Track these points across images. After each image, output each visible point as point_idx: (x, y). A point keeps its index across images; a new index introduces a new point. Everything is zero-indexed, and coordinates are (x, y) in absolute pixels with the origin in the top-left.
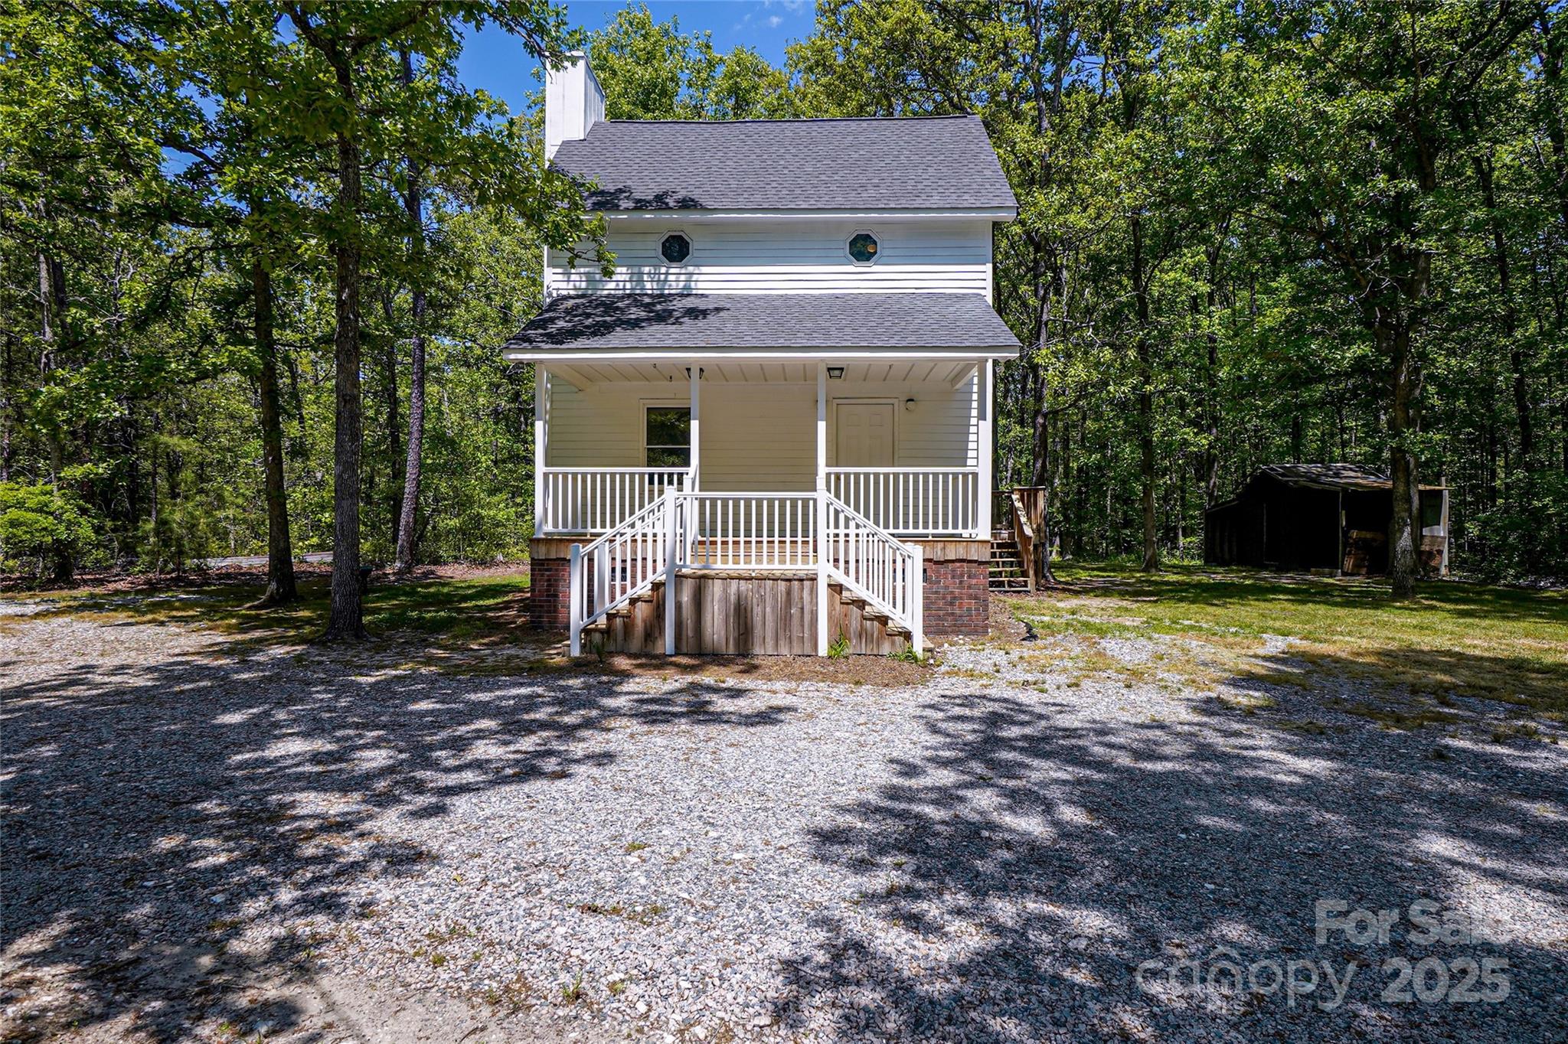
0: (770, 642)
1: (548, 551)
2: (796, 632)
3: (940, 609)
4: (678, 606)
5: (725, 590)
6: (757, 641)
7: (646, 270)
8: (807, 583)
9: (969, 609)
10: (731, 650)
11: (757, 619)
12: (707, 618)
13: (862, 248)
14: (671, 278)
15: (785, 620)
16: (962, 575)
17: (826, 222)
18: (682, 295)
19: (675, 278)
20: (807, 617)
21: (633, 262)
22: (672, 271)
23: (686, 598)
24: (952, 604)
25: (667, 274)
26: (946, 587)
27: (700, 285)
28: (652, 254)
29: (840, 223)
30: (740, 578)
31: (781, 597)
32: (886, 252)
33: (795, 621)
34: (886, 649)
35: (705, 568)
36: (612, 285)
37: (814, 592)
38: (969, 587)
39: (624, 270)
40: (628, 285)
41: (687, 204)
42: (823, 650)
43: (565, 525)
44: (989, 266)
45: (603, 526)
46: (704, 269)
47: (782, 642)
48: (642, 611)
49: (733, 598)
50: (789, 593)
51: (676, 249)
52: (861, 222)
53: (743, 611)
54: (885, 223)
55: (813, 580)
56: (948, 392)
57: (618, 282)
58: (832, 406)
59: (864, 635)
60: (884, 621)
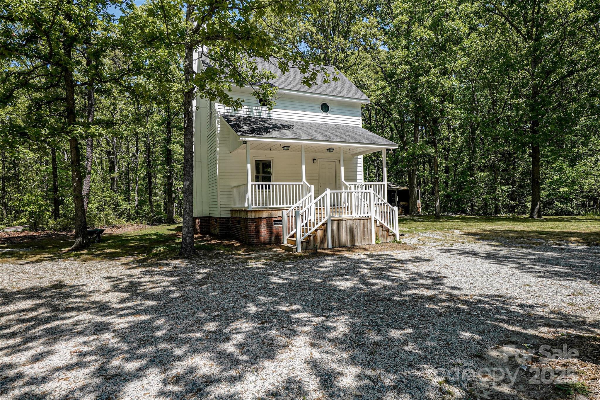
0: (359, 240)
1: (255, 215)
2: (366, 237)
4: (332, 231)
5: (346, 224)
6: (356, 241)
7: (254, 108)
8: (369, 220)
10: (349, 244)
11: (356, 233)
12: (341, 234)
13: (325, 108)
14: (263, 112)
15: (363, 233)
17: (314, 98)
18: (268, 119)
20: (369, 231)
22: (263, 109)
23: (335, 227)
25: (262, 110)
27: (274, 115)
28: (256, 102)
29: (318, 99)
30: (350, 220)
31: (362, 225)
32: (332, 110)
33: (366, 233)
34: (389, 240)
35: (340, 217)
37: (371, 222)
39: (246, 107)
40: (248, 113)
42: (374, 242)
43: (259, 205)
44: (361, 118)
45: (290, 204)
46: (275, 110)
47: (362, 241)
48: (320, 233)
49: (348, 227)
50: (364, 224)
52: (324, 99)
53: (352, 231)
54: (331, 100)
55: (370, 219)
56: (351, 158)
57: (244, 111)
58: (318, 161)
59: (383, 236)
60: (388, 231)
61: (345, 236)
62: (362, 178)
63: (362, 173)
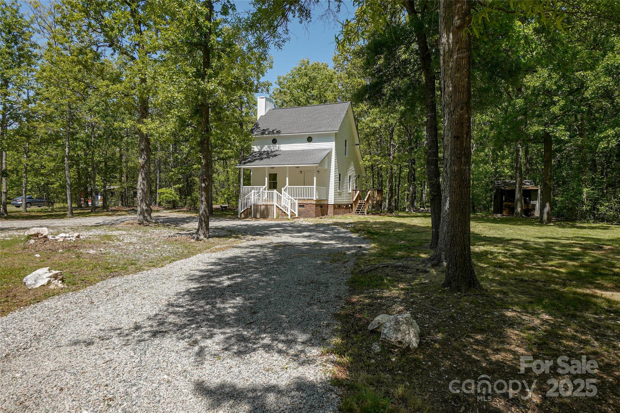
3: (307, 213)
4: (254, 210)
5: (261, 207)
9: (312, 213)
13: (310, 140)
16: (310, 206)
17: (302, 135)
18: (278, 151)
19: (276, 146)
21: (268, 144)
24: (309, 212)
26: (308, 208)
27: (281, 148)
28: (270, 142)
30: (263, 205)
32: (314, 140)
33: (271, 213)
34: (285, 217)
38: (312, 209)
39: (266, 146)
41: (279, 132)
42: (275, 217)
44: (334, 142)
46: (281, 145)
50: (270, 208)
51: (274, 141)
52: (308, 135)
53: (263, 211)
54: (313, 135)
55: (273, 205)
56: (326, 170)
57: (265, 148)
58: (303, 173)
59: (282, 215)
60: (285, 213)
62: (333, 183)
63: (333, 179)
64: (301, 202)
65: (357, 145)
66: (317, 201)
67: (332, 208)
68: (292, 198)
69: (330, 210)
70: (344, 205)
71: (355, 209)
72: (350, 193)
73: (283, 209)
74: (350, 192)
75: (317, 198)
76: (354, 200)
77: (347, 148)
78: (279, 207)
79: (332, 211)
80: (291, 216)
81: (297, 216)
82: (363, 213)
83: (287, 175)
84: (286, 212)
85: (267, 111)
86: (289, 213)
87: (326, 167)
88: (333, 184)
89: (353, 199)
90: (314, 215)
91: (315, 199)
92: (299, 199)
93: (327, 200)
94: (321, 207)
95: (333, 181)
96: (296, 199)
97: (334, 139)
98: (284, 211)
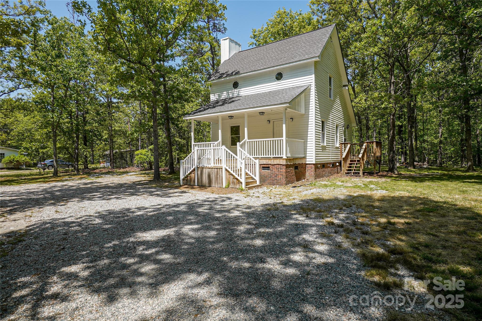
2: (219, 182)
3: (273, 178)
4: (198, 174)
5: (206, 171)
6: (212, 183)
7: (230, 91)
9: (281, 178)
10: (207, 185)
11: (212, 178)
12: (203, 178)
13: (279, 76)
15: (217, 178)
16: (278, 169)
17: (269, 71)
18: (237, 97)
19: (236, 92)
20: (221, 178)
21: (227, 90)
24: (276, 176)
25: (234, 92)
26: (275, 172)
27: (241, 93)
28: (230, 87)
29: (273, 71)
30: (209, 168)
31: (216, 173)
32: (285, 77)
33: (219, 179)
36: (223, 97)
37: (222, 171)
38: (280, 172)
39: (225, 92)
40: (226, 96)
41: (237, 73)
42: (224, 186)
44: (314, 75)
46: (242, 89)
47: (216, 184)
50: (217, 172)
51: (236, 85)
52: (277, 69)
53: (209, 176)
54: (284, 68)
55: (222, 169)
56: (302, 115)
57: (224, 95)
58: (271, 122)
59: (233, 183)
60: (237, 179)
61: (205, 180)
62: (314, 133)
63: (314, 128)
64: (265, 162)
65: (344, 86)
66: (288, 159)
67: (313, 169)
68: (251, 157)
69: (310, 173)
70: (330, 163)
71: (345, 168)
72: (337, 148)
73: (234, 174)
74: (338, 145)
75: (289, 155)
76: (344, 156)
77: (332, 88)
78: (230, 170)
79: (313, 173)
80: (247, 184)
81: (258, 183)
82: (357, 174)
83: (246, 125)
84: (239, 178)
85: (232, 54)
86: (243, 180)
87: (303, 111)
88: (314, 135)
89: (342, 155)
90: (284, 181)
91: (285, 157)
92: (262, 158)
93: (305, 158)
94: (296, 168)
95: (314, 130)
96: (256, 158)
97: (313, 71)
98: (236, 176)
